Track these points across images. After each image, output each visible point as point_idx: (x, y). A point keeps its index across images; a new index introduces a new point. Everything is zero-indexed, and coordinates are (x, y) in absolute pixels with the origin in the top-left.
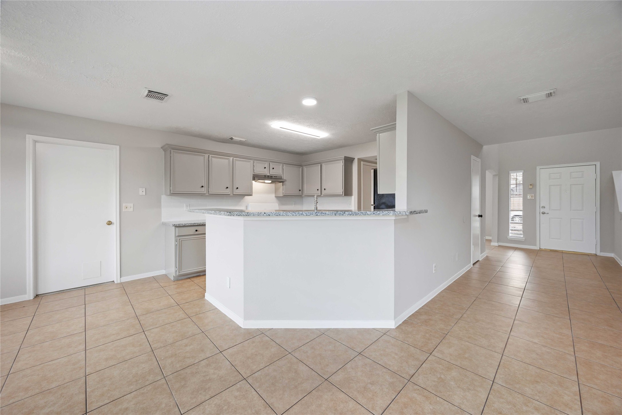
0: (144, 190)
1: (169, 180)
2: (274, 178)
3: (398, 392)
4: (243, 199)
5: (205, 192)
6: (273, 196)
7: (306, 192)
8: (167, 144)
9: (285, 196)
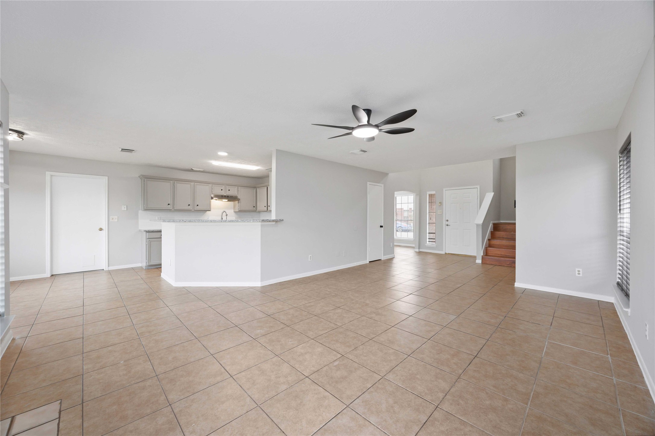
0: (126, 207)
1: (143, 200)
2: (231, 198)
4: (206, 213)
5: (171, 208)
6: (233, 211)
7: (258, 209)
8: (141, 175)
9: (240, 211)
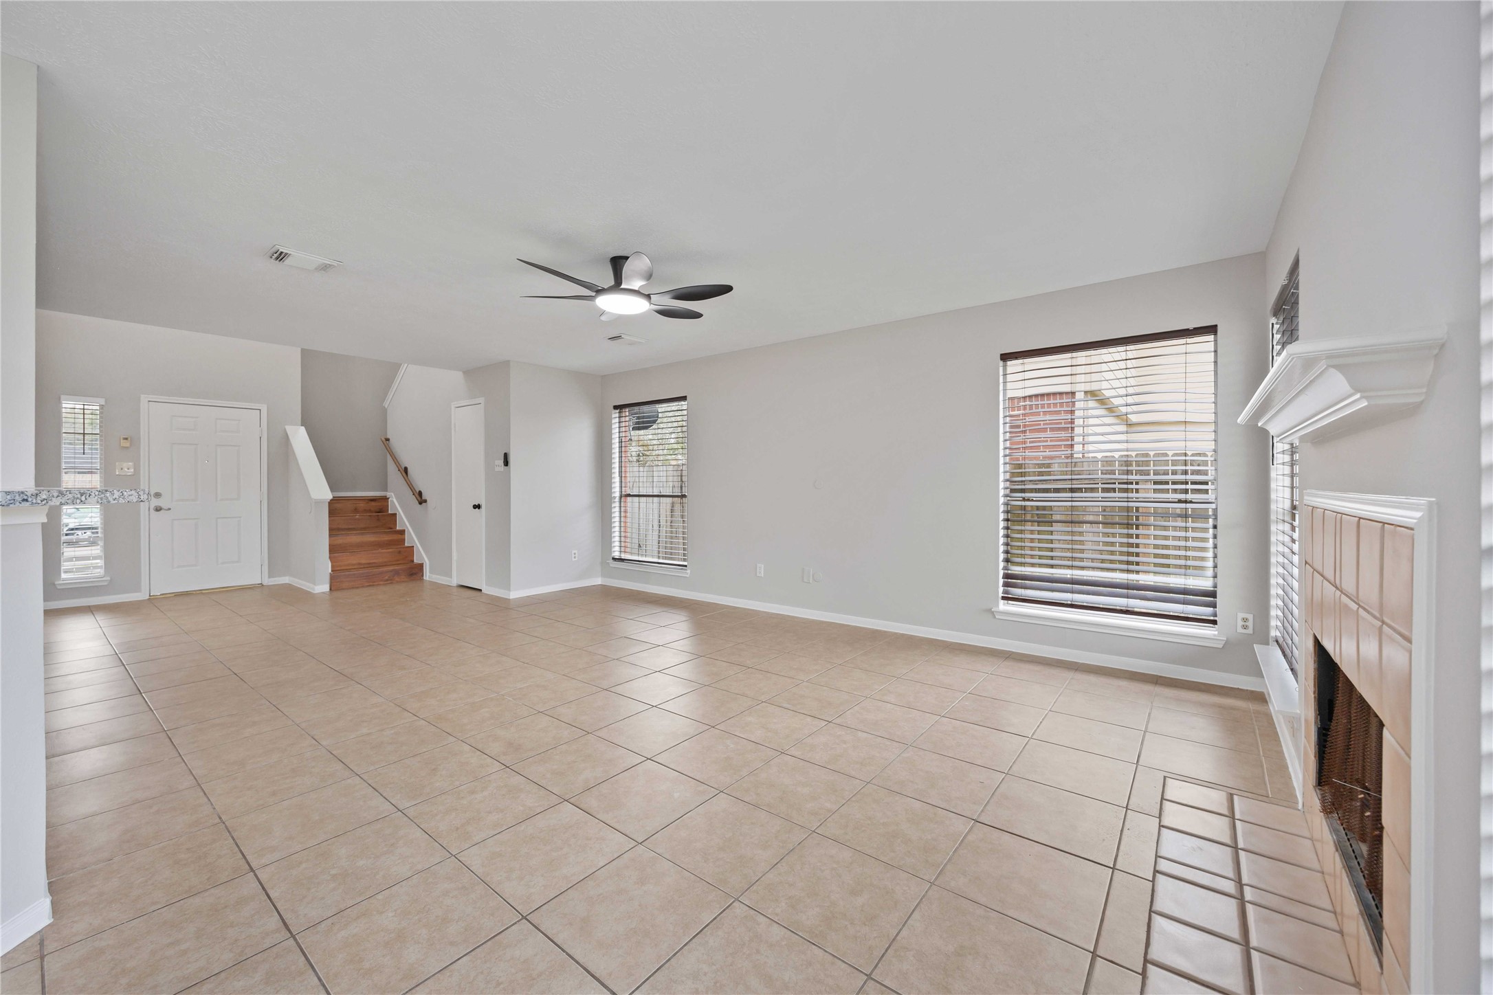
3: (308, 966)
